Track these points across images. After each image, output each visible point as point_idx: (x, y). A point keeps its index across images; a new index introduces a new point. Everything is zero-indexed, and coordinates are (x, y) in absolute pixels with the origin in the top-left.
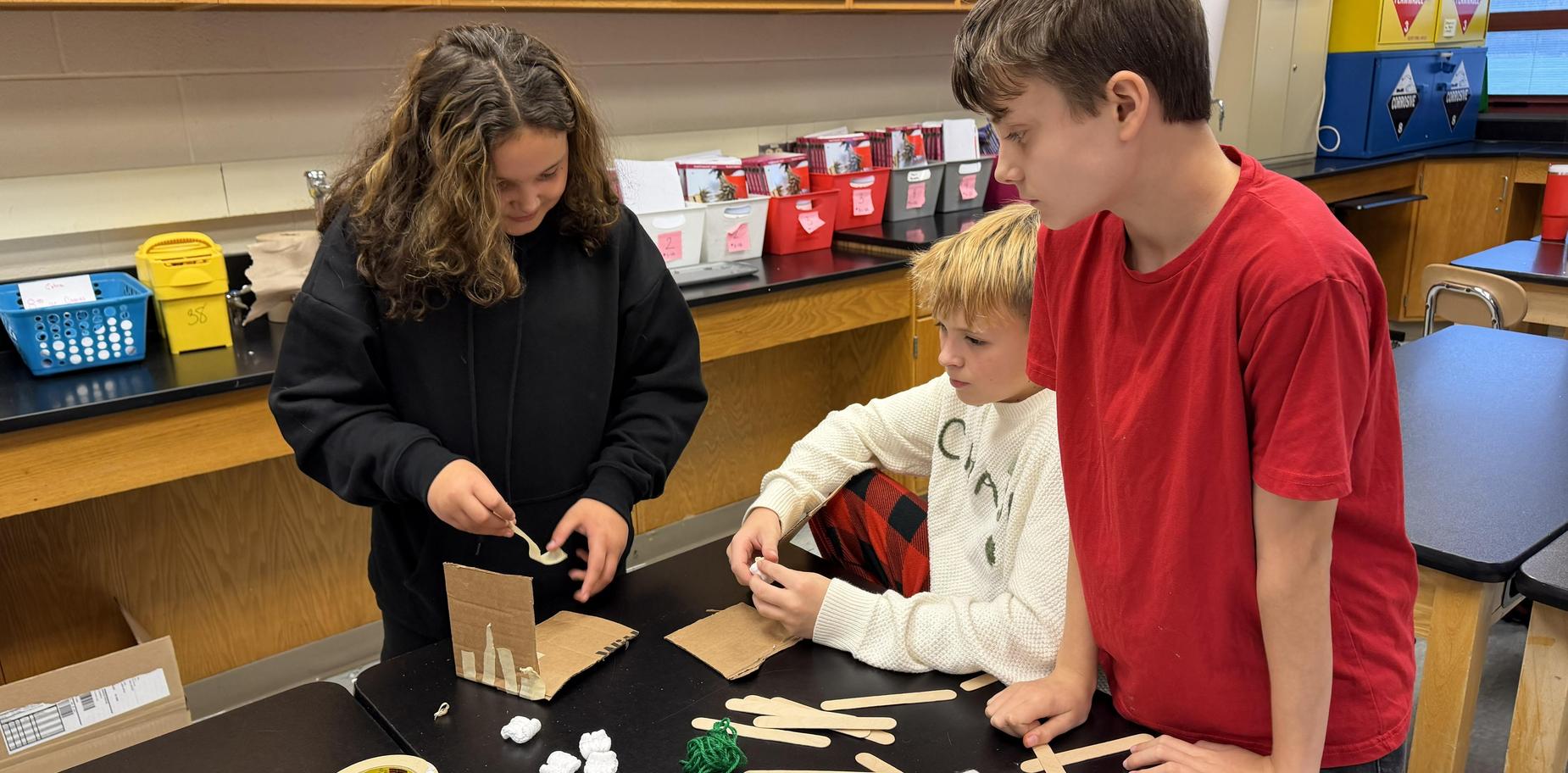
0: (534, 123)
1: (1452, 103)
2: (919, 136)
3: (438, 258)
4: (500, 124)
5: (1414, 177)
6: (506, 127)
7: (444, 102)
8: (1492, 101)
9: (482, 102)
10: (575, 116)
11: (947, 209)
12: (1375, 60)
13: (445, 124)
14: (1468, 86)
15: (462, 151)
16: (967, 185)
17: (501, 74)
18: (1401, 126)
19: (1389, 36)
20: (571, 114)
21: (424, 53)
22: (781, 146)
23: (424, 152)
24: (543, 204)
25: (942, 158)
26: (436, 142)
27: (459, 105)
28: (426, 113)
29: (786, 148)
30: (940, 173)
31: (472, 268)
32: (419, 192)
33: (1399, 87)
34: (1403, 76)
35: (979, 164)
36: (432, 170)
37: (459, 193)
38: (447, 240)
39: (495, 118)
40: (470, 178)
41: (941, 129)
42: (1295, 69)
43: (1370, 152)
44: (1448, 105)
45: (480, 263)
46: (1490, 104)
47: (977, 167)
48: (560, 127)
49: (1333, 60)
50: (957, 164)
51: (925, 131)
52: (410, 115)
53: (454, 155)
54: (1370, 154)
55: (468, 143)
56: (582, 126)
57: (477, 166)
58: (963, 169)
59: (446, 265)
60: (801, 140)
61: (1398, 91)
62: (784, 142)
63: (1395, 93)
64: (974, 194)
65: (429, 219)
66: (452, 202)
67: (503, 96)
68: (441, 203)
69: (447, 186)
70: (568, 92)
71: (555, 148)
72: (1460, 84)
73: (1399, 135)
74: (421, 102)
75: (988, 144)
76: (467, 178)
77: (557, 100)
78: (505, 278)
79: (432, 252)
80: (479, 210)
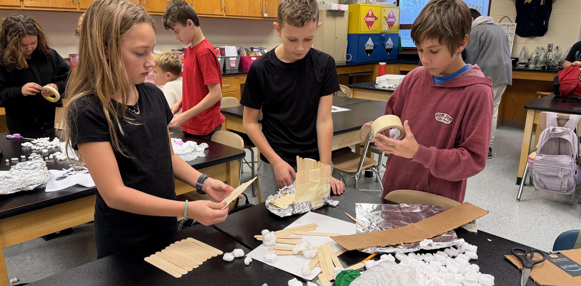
0: (30, 34)
1: (387, 49)
2: (218, 50)
3: (10, 60)
4: (22, 34)
5: (373, 68)
6: (24, 35)
7: (10, 30)
8: (403, 49)
9: (18, 31)
10: (38, 32)
11: (227, 69)
12: (359, 36)
13: (10, 34)
14: (393, 44)
15: (14, 39)
16: (232, 63)
17: (22, 25)
18: (369, 55)
19: (363, 29)
20: (37, 32)
21: (4, 19)
22: (178, 50)
23: (6, 39)
24: (32, 49)
25: (225, 56)
26: (9, 38)
27: (13, 31)
28: (6, 32)
29: (179, 50)
30: (224, 59)
31: (17, 62)
32: (5, 47)
33: (367, 44)
34: (368, 41)
35: (236, 58)
36: (8, 43)
37: (14, 47)
38: (12, 57)
39: (21, 33)
40: (16, 44)
41: (224, 48)
42: (336, 38)
43: (358, 61)
44: (386, 49)
45: (18, 61)
46: (402, 50)
47: (235, 59)
48: (36, 35)
49: (349, 36)
50: (229, 57)
51: (220, 48)
52: (3, 32)
53: (13, 40)
54: (358, 62)
55: (15, 38)
56: (40, 34)
57: (18, 42)
58: (231, 59)
59: (12, 61)
60: (184, 48)
61: (367, 45)
62: (179, 49)
63: (366, 45)
64: (235, 66)
65: (8, 53)
66: (12, 49)
67: (23, 29)
68: (10, 49)
69: (11, 45)
70: (37, 28)
71: (35, 38)
72: (390, 43)
73: (369, 57)
74: (5, 30)
75: (240, 53)
76: (15, 44)
77: (34, 30)
78: (24, 64)
79: (9, 59)
80: (18, 50)
